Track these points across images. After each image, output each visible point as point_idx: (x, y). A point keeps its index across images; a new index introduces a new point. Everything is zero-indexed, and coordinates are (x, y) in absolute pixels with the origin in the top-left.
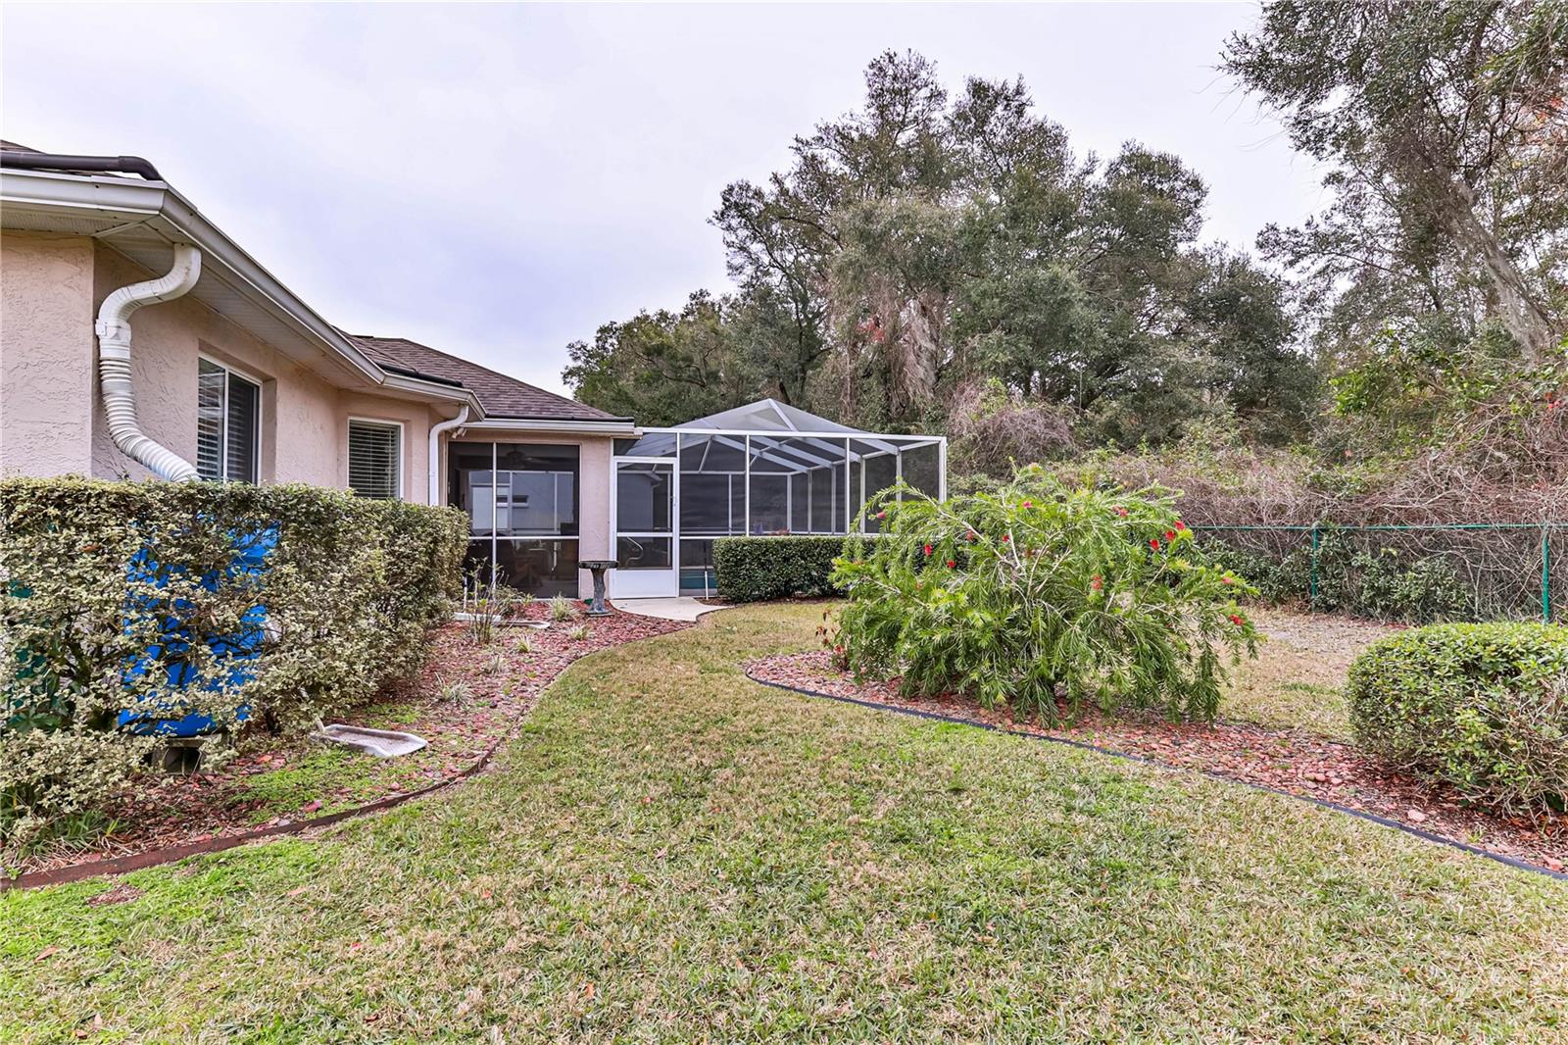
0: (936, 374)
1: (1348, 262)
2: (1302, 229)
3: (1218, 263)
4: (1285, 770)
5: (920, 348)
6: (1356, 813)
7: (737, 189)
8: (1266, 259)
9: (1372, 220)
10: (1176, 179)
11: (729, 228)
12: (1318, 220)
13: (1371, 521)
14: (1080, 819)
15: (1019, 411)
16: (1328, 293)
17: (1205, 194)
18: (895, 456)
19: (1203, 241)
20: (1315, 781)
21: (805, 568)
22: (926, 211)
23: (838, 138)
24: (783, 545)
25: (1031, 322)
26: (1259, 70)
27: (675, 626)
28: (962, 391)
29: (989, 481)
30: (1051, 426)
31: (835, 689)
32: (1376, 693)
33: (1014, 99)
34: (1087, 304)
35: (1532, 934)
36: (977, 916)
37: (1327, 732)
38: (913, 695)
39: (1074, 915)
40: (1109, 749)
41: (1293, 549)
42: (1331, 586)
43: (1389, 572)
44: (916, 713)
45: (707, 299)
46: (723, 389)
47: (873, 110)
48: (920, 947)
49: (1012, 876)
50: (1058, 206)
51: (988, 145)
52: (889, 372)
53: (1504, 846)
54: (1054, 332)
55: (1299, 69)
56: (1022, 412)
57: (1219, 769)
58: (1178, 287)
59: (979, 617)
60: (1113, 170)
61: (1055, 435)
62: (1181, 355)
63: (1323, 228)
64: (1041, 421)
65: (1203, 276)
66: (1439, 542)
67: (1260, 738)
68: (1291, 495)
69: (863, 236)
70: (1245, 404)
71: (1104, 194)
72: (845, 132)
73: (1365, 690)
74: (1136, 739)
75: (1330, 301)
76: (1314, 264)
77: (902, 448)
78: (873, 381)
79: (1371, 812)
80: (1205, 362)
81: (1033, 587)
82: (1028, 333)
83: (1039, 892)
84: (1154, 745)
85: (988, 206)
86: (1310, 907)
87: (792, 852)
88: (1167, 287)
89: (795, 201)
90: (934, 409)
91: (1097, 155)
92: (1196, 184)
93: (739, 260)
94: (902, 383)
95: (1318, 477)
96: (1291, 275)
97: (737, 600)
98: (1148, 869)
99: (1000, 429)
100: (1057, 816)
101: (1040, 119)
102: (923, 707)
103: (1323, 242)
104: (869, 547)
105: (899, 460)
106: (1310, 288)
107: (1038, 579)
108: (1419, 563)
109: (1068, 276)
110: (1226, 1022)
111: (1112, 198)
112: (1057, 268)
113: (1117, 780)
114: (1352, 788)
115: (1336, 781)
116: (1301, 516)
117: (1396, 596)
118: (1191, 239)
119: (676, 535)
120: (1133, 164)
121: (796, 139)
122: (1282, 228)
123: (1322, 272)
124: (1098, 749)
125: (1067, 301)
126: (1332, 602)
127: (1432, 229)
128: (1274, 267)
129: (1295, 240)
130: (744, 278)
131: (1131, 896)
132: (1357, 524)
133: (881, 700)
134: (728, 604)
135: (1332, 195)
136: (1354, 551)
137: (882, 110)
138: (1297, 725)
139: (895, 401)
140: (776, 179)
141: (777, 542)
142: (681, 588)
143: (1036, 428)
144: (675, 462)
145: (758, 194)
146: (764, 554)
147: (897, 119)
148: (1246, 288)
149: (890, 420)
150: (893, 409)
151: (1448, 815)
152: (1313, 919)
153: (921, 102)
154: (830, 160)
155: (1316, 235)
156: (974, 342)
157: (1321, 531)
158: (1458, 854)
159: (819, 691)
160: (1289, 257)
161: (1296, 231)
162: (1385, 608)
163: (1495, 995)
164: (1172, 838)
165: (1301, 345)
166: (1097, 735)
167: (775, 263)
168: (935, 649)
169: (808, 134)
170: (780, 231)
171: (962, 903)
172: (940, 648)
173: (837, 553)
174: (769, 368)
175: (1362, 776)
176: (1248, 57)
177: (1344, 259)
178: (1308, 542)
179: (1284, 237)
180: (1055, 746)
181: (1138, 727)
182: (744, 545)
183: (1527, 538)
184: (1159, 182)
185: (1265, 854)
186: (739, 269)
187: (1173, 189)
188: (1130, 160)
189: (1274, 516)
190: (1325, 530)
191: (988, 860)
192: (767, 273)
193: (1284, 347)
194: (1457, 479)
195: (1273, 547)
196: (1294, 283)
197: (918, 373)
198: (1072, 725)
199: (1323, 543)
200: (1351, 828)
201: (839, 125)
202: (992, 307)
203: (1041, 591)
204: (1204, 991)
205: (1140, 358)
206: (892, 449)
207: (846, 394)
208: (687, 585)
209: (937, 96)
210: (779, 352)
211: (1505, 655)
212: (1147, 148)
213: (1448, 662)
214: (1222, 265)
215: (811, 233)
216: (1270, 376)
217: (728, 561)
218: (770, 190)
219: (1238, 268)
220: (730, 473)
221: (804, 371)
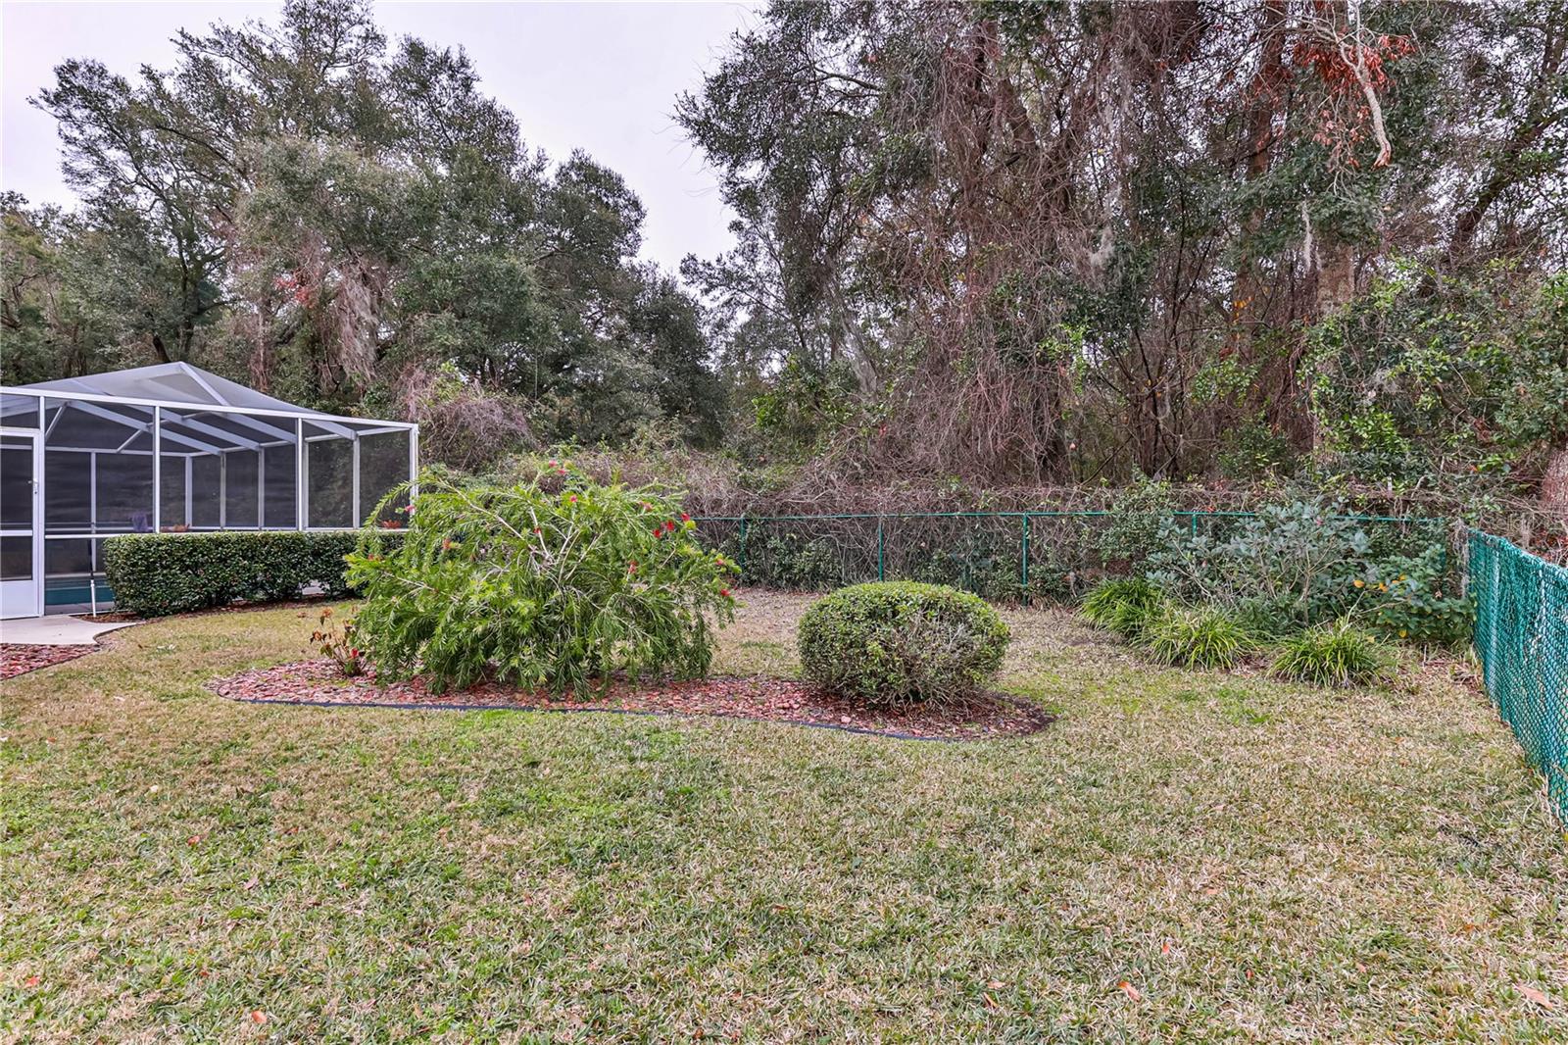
0: (378, 351)
1: (746, 299)
2: (714, 264)
3: (651, 281)
4: (763, 704)
5: (359, 320)
6: (812, 725)
7: (83, 69)
8: (687, 284)
9: (761, 267)
10: (619, 196)
11: (68, 117)
12: (725, 259)
13: (780, 512)
14: (642, 765)
15: (480, 400)
16: (732, 322)
17: (643, 215)
18: (352, 442)
19: (642, 257)
20: (784, 708)
21: (249, 570)
22: (363, 166)
23: (244, 50)
24: (219, 543)
25: (487, 309)
26: (703, 130)
27: (68, 653)
28: (410, 373)
29: (449, 472)
30: (509, 416)
31: (352, 696)
32: (820, 636)
33: (458, 69)
34: (543, 300)
35: (920, 773)
36: (601, 851)
37: (779, 674)
38: (444, 690)
39: (670, 830)
40: (638, 710)
41: (727, 536)
42: (753, 565)
43: (791, 552)
44: (451, 706)
45: (22, 207)
46: (50, 334)
47: (291, 31)
48: (567, 887)
49: (614, 815)
50: (514, 198)
51: (434, 113)
52: (319, 342)
53: (893, 728)
54: (508, 322)
55: (731, 139)
56: (479, 402)
57: (722, 711)
58: (621, 296)
59: (525, 606)
60: (563, 174)
61: (513, 426)
62: (624, 360)
63: (729, 266)
64: (499, 410)
65: (639, 288)
66: (823, 529)
67: (738, 685)
68: (725, 491)
69: (286, 178)
70: (672, 407)
71: (555, 195)
72: (254, 44)
73: (813, 639)
74: (655, 699)
75: (733, 327)
76: (722, 295)
77: (361, 433)
78: (294, 349)
79: (820, 723)
80: (644, 369)
81: (563, 575)
82: (483, 319)
83: (639, 823)
84: (671, 702)
85: (434, 179)
86: (811, 788)
87: (405, 847)
88: (611, 294)
89: (181, 111)
90: (378, 389)
91: (547, 153)
92: (635, 205)
93: (85, 164)
94: (335, 355)
95: (744, 477)
96: (706, 302)
97: (148, 613)
98: (706, 788)
99: (456, 418)
100: (624, 767)
101: (489, 98)
102: (457, 701)
103: (729, 278)
104: (389, 544)
105: (356, 445)
106: (719, 315)
107: (568, 568)
108: (811, 545)
109: (525, 270)
110: (790, 866)
111: (561, 198)
112: (513, 260)
113: (658, 731)
114: (806, 709)
115: (796, 706)
116: (733, 508)
117: (796, 571)
118: (632, 254)
119: (37, 533)
120: (583, 172)
121: (182, 33)
122: (700, 261)
123: (727, 303)
124: (630, 711)
125: (524, 294)
126: (754, 577)
127: (810, 288)
128: (694, 292)
129: (709, 272)
130: (94, 191)
131: (704, 809)
132: (770, 515)
133: (410, 699)
134: (134, 620)
135: (733, 241)
136: (769, 537)
137: (304, 33)
138: (759, 672)
139: (326, 375)
140: (149, 73)
141: (210, 540)
142: (46, 604)
143: (495, 418)
144: (39, 436)
145: (120, 86)
146: (190, 555)
147: (324, 50)
148: (675, 307)
149: (320, 397)
150: (323, 385)
151: (861, 715)
152: (815, 793)
153: (355, 40)
154: (234, 74)
155: (724, 270)
156: (421, 320)
157: (747, 520)
158: (873, 738)
159: (332, 701)
160: (704, 286)
161: (709, 264)
162: (788, 580)
163: (914, 809)
164: (713, 764)
165: (712, 365)
166: (624, 701)
167: (142, 180)
168: (473, 641)
169: (204, 33)
170: (153, 142)
171: (585, 845)
172: (477, 639)
173: (349, 550)
174: (134, 316)
175: (810, 700)
176: (695, 115)
177: (743, 295)
178: (737, 530)
179: (701, 268)
180: (595, 715)
181: (654, 690)
182: (159, 545)
183: (870, 524)
184: (605, 195)
185: (773, 762)
186: (85, 177)
187: (616, 204)
188: (580, 168)
189: (713, 509)
190: (749, 520)
191: (587, 810)
192: (130, 191)
193: (701, 363)
194: (832, 481)
195: (712, 535)
196: (708, 308)
197: (355, 349)
198: (601, 696)
199: (748, 530)
200: (816, 734)
201: (244, 33)
202: (443, 287)
203: (570, 578)
204: (772, 853)
205: (590, 360)
206: (348, 434)
207: (257, 362)
208: (57, 599)
209: (374, 39)
210: (151, 297)
211: (890, 603)
212: (593, 160)
213: (861, 611)
214: (655, 283)
215: (202, 154)
216: (693, 388)
217: (134, 565)
218: (137, 83)
219: (667, 288)
220: (94, 451)
221: (190, 326)
